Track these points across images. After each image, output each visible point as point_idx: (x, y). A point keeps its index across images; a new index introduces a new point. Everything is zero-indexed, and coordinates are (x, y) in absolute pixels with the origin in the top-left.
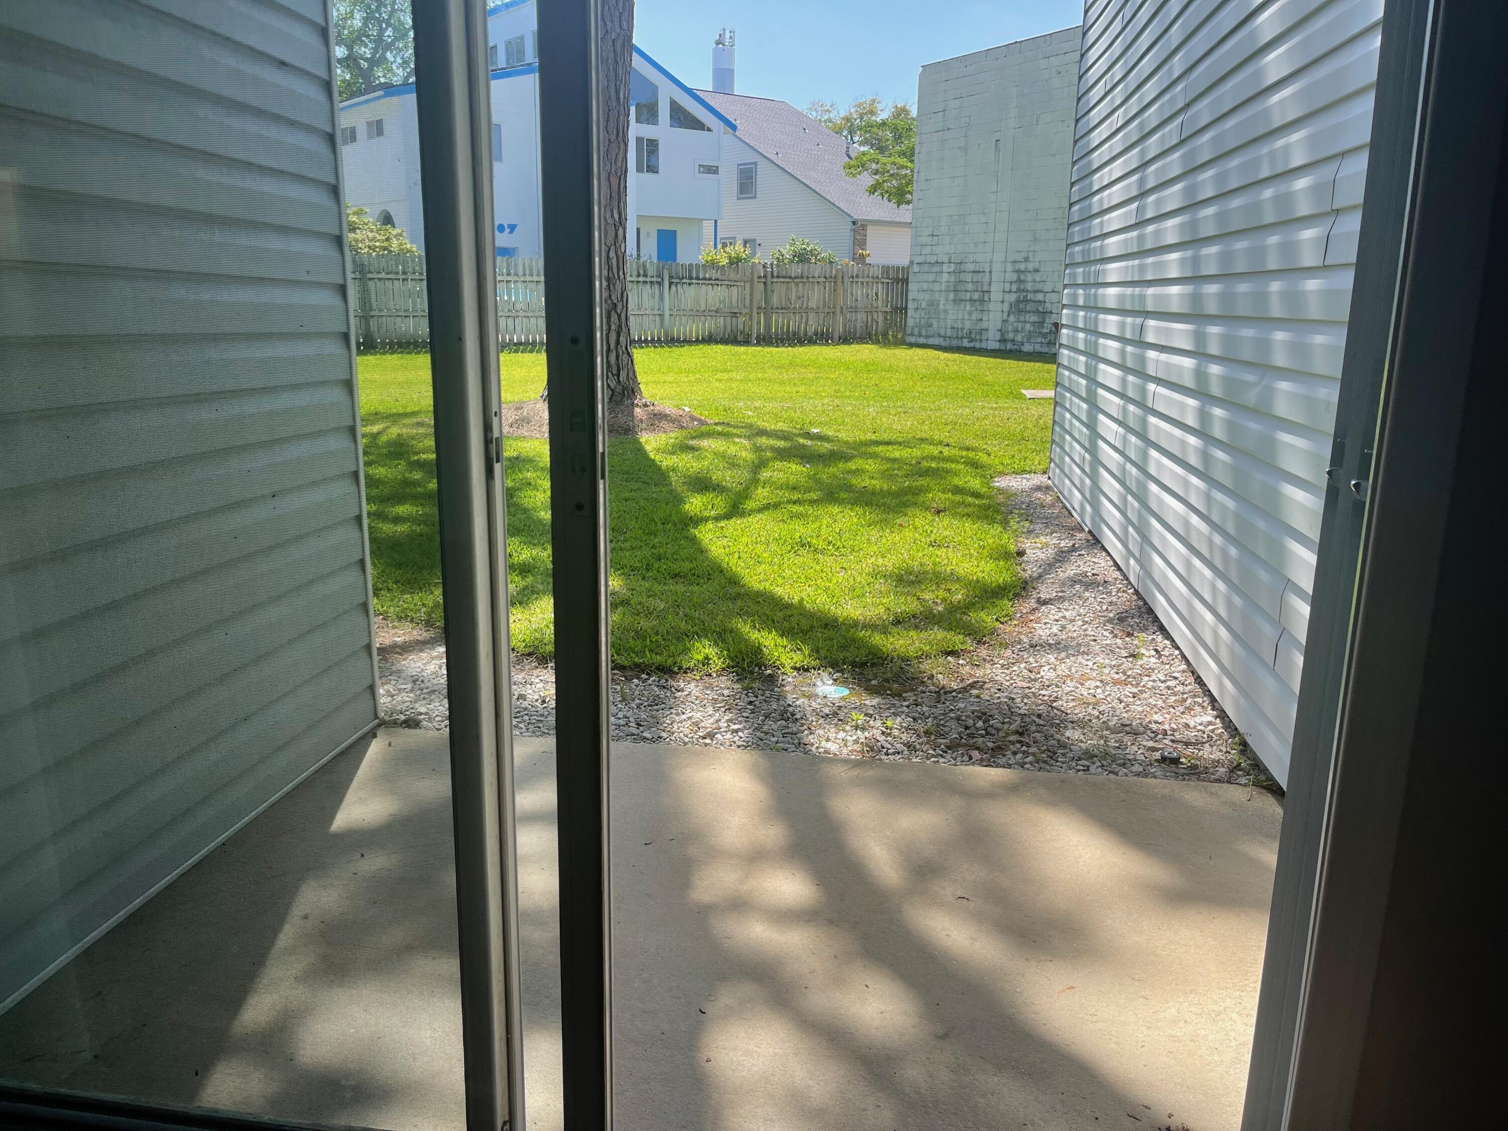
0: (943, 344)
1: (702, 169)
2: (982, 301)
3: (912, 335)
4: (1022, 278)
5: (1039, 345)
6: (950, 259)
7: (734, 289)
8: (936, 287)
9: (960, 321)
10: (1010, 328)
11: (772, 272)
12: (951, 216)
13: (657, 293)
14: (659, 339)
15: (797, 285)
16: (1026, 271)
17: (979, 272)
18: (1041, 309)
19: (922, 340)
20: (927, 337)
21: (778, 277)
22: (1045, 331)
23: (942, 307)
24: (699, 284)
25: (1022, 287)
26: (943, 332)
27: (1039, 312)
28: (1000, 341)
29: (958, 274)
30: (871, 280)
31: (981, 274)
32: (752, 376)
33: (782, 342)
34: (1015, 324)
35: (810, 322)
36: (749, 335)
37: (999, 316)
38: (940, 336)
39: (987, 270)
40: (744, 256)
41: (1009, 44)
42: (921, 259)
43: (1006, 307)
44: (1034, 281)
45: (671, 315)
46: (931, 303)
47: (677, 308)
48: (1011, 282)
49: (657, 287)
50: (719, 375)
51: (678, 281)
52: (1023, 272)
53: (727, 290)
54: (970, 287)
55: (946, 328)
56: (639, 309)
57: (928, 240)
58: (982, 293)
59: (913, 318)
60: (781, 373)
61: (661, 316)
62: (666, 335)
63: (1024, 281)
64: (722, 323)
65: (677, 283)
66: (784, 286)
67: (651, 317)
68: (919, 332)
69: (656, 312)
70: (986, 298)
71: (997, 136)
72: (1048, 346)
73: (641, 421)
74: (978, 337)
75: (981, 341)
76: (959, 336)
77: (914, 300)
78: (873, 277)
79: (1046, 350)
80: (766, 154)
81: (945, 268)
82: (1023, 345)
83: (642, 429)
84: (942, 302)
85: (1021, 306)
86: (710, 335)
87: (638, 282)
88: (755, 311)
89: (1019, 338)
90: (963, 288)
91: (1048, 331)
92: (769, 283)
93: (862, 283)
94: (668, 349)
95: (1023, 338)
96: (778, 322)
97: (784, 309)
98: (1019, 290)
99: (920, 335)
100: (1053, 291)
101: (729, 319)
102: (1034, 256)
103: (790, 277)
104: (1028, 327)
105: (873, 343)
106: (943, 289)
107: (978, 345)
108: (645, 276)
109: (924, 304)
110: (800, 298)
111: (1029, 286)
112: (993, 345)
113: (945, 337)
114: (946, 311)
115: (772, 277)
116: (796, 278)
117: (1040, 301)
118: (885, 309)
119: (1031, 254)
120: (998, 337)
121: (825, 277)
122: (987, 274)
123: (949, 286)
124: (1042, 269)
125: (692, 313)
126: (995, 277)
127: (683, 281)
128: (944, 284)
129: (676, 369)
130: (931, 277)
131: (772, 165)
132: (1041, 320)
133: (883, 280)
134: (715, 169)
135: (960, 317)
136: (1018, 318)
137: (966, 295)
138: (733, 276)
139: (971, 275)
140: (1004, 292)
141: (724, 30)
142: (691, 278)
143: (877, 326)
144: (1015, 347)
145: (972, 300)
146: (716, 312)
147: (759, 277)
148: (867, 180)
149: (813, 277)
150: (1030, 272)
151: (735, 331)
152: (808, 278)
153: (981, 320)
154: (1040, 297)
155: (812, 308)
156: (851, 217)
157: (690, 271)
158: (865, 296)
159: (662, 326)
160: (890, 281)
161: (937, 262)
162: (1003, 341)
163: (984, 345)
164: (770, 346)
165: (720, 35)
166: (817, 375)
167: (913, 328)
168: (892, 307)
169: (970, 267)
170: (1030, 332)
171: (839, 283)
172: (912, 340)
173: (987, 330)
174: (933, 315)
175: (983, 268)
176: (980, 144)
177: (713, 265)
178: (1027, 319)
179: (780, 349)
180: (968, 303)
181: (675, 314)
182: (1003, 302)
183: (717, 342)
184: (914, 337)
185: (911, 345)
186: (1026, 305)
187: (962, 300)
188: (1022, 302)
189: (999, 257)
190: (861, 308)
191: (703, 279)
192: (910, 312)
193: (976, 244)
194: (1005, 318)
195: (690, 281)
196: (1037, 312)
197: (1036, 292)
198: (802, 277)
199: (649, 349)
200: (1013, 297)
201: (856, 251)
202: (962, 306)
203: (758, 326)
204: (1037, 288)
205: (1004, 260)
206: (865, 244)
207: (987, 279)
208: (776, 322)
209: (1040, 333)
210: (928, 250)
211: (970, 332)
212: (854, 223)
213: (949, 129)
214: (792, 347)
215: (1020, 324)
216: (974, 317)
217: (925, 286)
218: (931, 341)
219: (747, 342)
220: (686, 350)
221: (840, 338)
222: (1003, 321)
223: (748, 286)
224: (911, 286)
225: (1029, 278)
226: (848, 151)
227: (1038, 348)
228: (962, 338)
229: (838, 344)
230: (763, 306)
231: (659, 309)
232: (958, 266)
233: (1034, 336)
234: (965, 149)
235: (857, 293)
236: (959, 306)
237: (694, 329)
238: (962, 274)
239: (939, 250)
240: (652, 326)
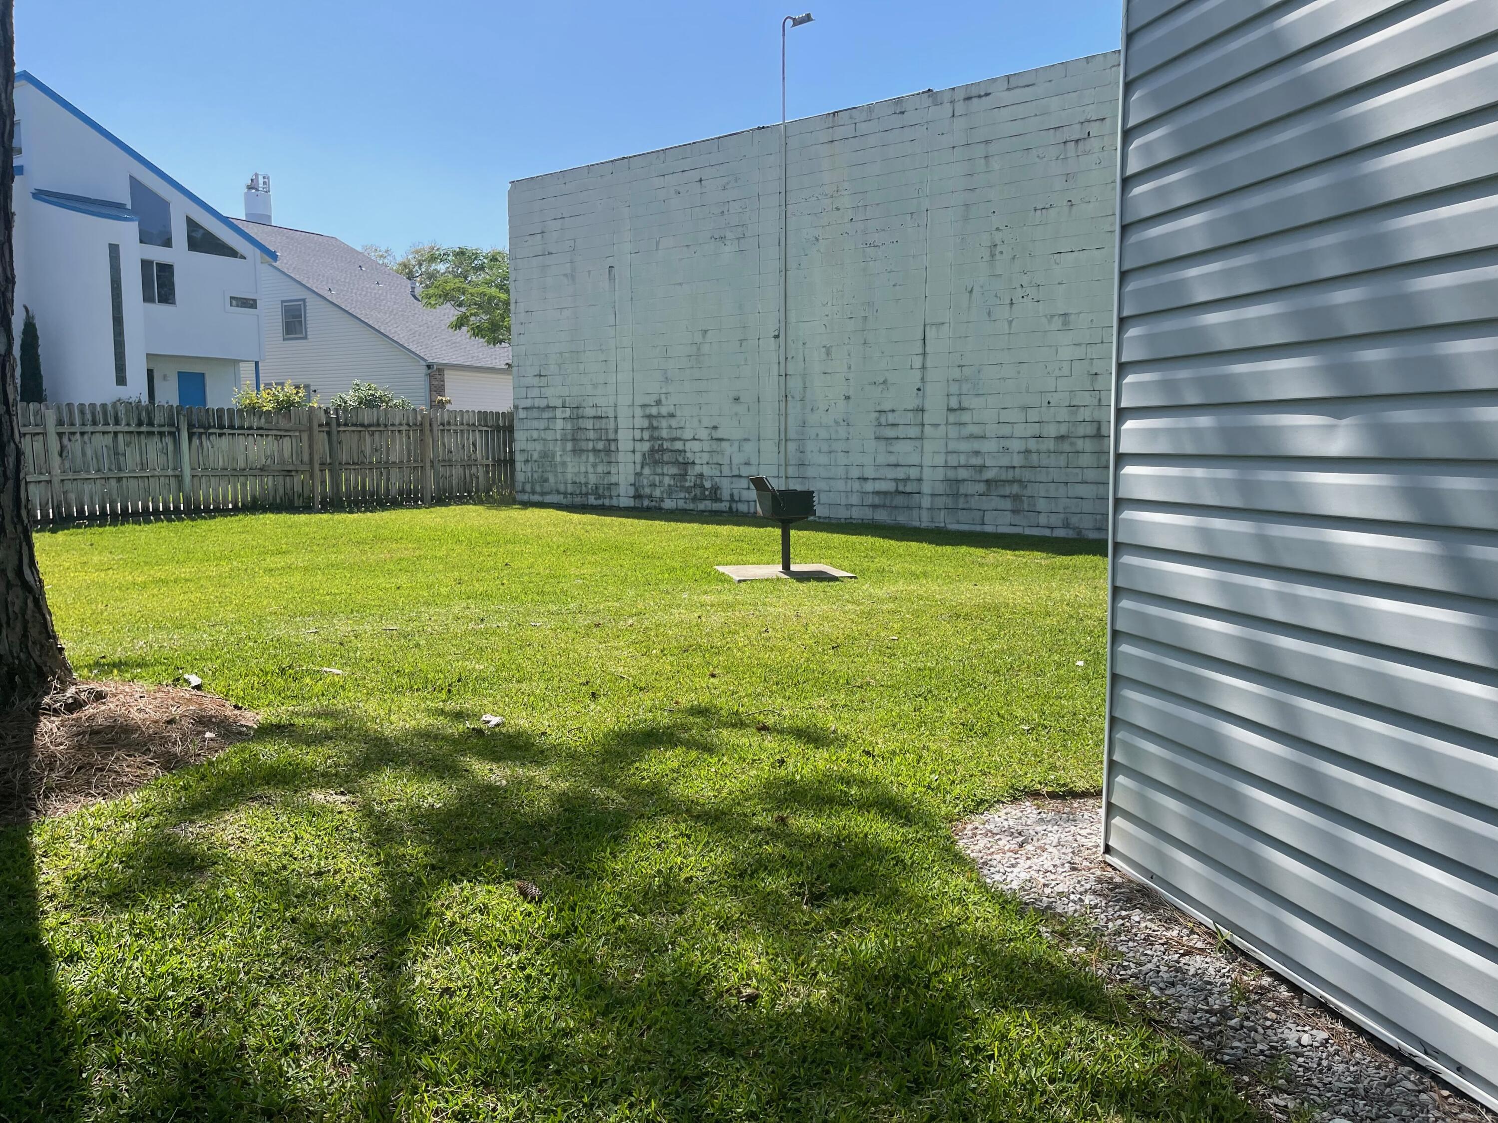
0: (564, 501)
1: (234, 302)
2: (608, 451)
3: (523, 491)
4: (655, 424)
5: (683, 501)
6: (564, 402)
7: (287, 442)
8: (549, 435)
9: (583, 475)
10: (645, 481)
11: (337, 418)
12: (561, 353)
13: (171, 447)
14: (177, 508)
15: (372, 434)
16: (659, 416)
17: (601, 417)
18: (681, 460)
19: (536, 498)
20: (543, 494)
21: (346, 425)
22: (687, 484)
23: (558, 459)
24: (233, 434)
25: (656, 434)
26: (562, 488)
27: (679, 463)
28: (635, 497)
29: (575, 421)
30: (466, 427)
31: (604, 421)
32: (321, 560)
33: (356, 505)
34: (651, 478)
35: (393, 480)
36: (311, 499)
37: (630, 469)
38: (558, 492)
39: (611, 414)
40: (297, 399)
41: (616, 160)
42: (528, 403)
43: (638, 458)
44: (670, 427)
45: (193, 476)
46: (545, 454)
47: (202, 466)
48: (642, 429)
49: (168, 440)
50: (270, 561)
51: (202, 430)
52: (655, 417)
53: (276, 442)
54: (591, 435)
55: (566, 483)
56: (142, 469)
57: (536, 381)
58: (607, 443)
59: (522, 472)
60: (362, 552)
61: (179, 478)
62: (187, 503)
63: (657, 428)
64: (270, 483)
65: (200, 434)
66: (355, 437)
67: (162, 479)
68: (533, 489)
69: (170, 472)
70: (613, 448)
71: (610, 262)
72: (693, 502)
73: (51, 762)
74: (607, 493)
75: (611, 497)
76: (583, 492)
77: (522, 451)
78: (468, 425)
79: (691, 506)
80: (316, 290)
81: (559, 413)
82: (663, 501)
83: (50, 789)
84: (559, 453)
85: (657, 456)
86: (254, 499)
87: (139, 433)
88: (317, 467)
89: (657, 493)
90: (583, 437)
91: (692, 484)
92: (334, 432)
93: (456, 432)
94: (190, 523)
95: (662, 493)
96: (349, 480)
97: (357, 464)
98: (652, 438)
99: (533, 492)
100: (694, 439)
101: (281, 478)
102: (667, 398)
103: (362, 425)
104: (667, 481)
105: (475, 504)
106: (559, 437)
107: (607, 502)
108: (151, 424)
109: (536, 456)
110: (376, 450)
111: (664, 434)
112: (626, 502)
113: (565, 494)
114: (564, 464)
115: (339, 425)
116: (370, 425)
117: (680, 451)
118: (485, 462)
119: (663, 396)
120: (631, 491)
121: (408, 425)
122: (612, 420)
123: (565, 435)
124: (678, 413)
125: (225, 473)
126: (622, 423)
127: (210, 431)
128: (559, 432)
129: (200, 555)
130: (542, 424)
131: (325, 302)
132: (683, 472)
133: (481, 428)
134: (251, 302)
135: (583, 469)
136: (654, 470)
137: (588, 444)
138: (283, 424)
139: (591, 421)
140: (634, 440)
141: (257, 175)
142: (221, 426)
143: (477, 483)
144: (654, 504)
145: (595, 450)
146: (261, 470)
147: (321, 425)
148: (451, 313)
149: (393, 425)
150: (664, 417)
151: (290, 494)
152: (386, 426)
153: (609, 473)
154: (678, 445)
155: (394, 463)
156: (425, 360)
157: (220, 418)
158: (460, 446)
159: (180, 488)
160: (489, 429)
161: (548, 407)
162: (637, 496)
163: (615, 502)
164: (340, 512)
165: (252, 180)
166: (417, 553)
167: (524, 483)
168: (493, 459)
169: (590, 412)
170: (669, 486)
171: (427, 432)
172: (525, 497)
173: (617, 484)
174: (549, 469)
175: (606, 413)
176: (589, 272)
177: (253, 410)
178: (665, 472)
179: (355, 515)
180: (591, 455)
181: (200, 474)
182: (634, 452)
183: (264, 510)
184: (527, 495)
185: (526, 505)
186: (662, 455)
187: (582, 451)
188: (658, 451)
189: (624, 400)
190: (456, 461)
191: (239, 428)
192: (519, 466)
193: (595, 386)
194: (638, 469)
195: (221, 431)
196: (676, 463)
197: (674, 439)
198: (378, 425)
199: (159, 524)
200: (646, 446)
201: (433, 398)
202: (584, 457)
203: (324, 484)
204: (674, 436)
205: (630, 403)
206: (444, 390)
207: (612, 425)
208: (346, 480)
209: (682, 487)
210: (535, 392)
211: (597, 488)
212: (429, 367)
213: (550, 253)
214: (371, 512)
215: (657, 478)
216: (600, 469)
217: (535, 435)
218: (548, 499)
219: (307, 508)
220: (219, 524)
221: (432, 498)
222: (636, 474)
223: (305, 436)
224: (519, 435)
225: (664, 423)
226: (413, 291)
227: (681, 504)
228: (587, 494)
229: (431, 505)
230: (328, 460)
231: (175, 469)
232: (575, 411)
233: (676, 491)
234: (572, 277)
235: (450, 443)
236: (580, 457)
237: (230, 492)
238: (580, 420)
239: (548, 392)
240: (165, 493)
